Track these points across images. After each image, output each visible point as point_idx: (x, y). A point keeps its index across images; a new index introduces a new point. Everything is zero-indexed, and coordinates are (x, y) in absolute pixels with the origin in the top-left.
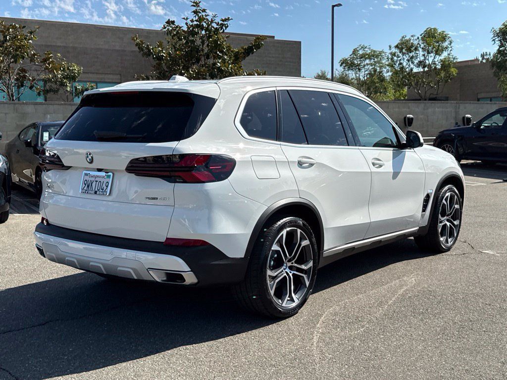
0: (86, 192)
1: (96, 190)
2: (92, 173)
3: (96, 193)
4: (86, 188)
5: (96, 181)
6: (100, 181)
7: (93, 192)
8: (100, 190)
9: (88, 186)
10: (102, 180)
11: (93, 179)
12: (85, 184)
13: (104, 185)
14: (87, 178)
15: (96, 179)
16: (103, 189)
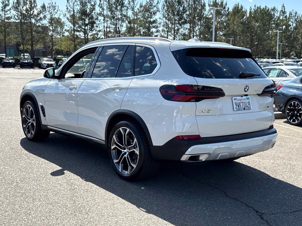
0: (239, 110)
1: (244, 107)
2: (238, 98)
3: (244, 109)
4: (237, 108)
5: (242, 102)
6: (244, 102)
7: (243, 109)
8: (246, 107)
9: (238, 106)
10: (245, 101)
11: (239, 101)
12: (236, 105)
13: (247, 104)
14: (236, 101)
15: (242, 101)
16: (247, 106)
